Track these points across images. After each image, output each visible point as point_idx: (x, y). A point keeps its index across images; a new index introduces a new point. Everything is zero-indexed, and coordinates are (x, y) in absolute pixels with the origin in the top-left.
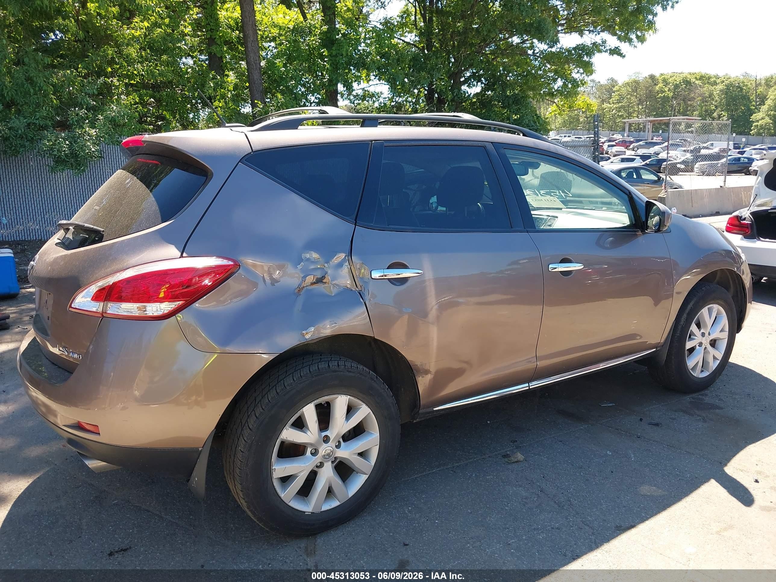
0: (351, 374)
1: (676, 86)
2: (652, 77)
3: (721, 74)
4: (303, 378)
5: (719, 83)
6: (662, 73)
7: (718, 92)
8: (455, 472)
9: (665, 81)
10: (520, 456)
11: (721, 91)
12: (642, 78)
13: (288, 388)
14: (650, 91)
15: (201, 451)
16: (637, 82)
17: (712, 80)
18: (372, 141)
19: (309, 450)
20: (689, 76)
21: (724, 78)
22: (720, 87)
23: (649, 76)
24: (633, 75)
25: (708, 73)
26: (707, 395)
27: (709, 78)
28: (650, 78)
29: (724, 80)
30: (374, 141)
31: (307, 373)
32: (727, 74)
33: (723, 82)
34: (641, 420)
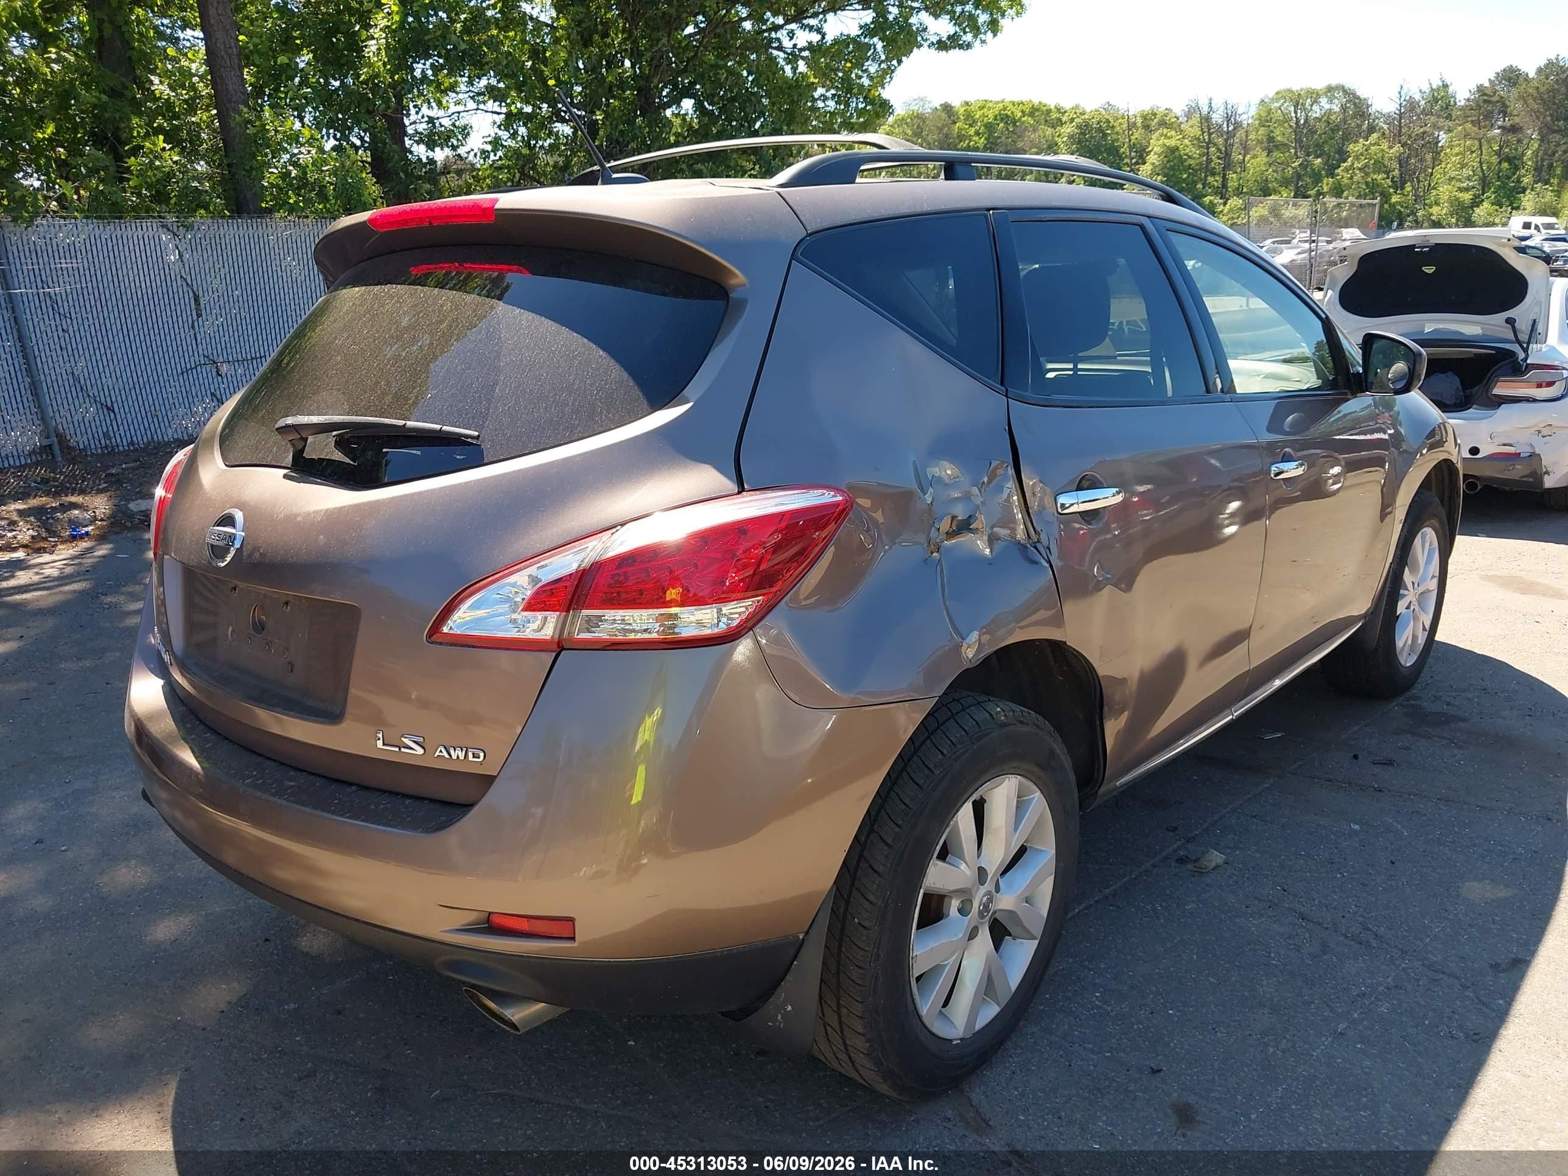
0: (1025, 729)
1: (989, 127)
2: (947, 108)
3: (1067, 105)
4: (959, 746)
5: (1065, 123)
6: (968, 100)
7: (1065, 139)
8: (1118, 907)
9: (969, 116)
10: (1216, 857)
11: (1071, 137)
12: (929, 111)
13: (937, 772)
14: (947, 136)
15: (803, 939)
16: (920, 117)
17: (1054, 116)
18: (989, 210)
19: (955, 904)
20: (1010, 107)
21: (1075, 113)
22: (1068, 129)
23: (941, 105)
24: (914, 103)
25: (1044, 101)
26: (1421, 698)
27: (1049, 111)
28: (944, 110)
29: (1075, 116)
30: (993, 209)
31: (962, 736)
32: (1077, 107)
33: (1072, 120)
34: (1356, 757)
